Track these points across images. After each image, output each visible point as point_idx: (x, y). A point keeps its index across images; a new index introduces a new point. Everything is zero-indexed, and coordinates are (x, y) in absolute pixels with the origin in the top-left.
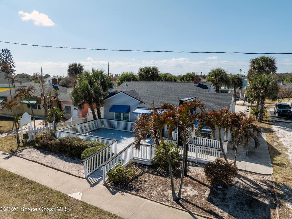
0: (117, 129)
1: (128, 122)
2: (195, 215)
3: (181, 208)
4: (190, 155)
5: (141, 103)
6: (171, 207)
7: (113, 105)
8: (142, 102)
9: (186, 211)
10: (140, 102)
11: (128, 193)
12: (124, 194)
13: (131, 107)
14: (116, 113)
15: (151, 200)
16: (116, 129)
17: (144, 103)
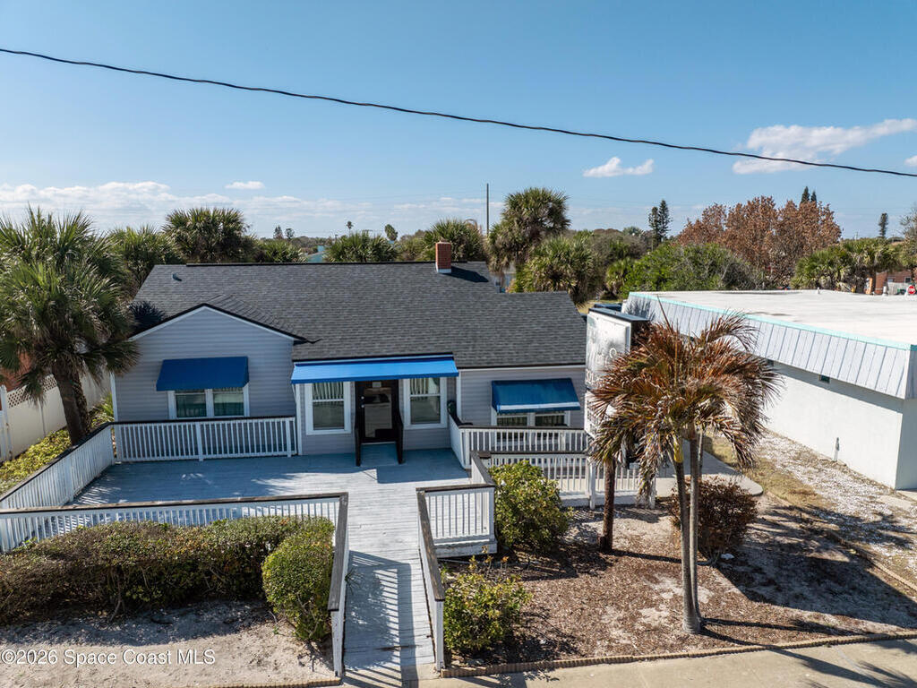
0: (201, 457)
1: (243, 422)
2: (790, 650)
3: (737, 647)
4: (565, 490)
5: (295, 343)
6: (718, 653)
7: (165, 361)
8: (301, 341)
9: (763, 649)
10: (293, 339)
11: (558, 667)
12: (552, 674)
13: (250, 361)
14: (176, 392)
15: (648, 658)
16: (194, 457)
17: (313, 343)
